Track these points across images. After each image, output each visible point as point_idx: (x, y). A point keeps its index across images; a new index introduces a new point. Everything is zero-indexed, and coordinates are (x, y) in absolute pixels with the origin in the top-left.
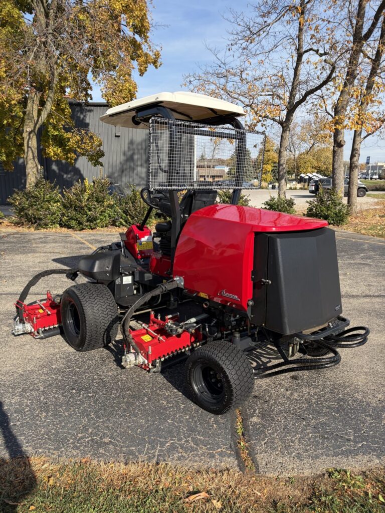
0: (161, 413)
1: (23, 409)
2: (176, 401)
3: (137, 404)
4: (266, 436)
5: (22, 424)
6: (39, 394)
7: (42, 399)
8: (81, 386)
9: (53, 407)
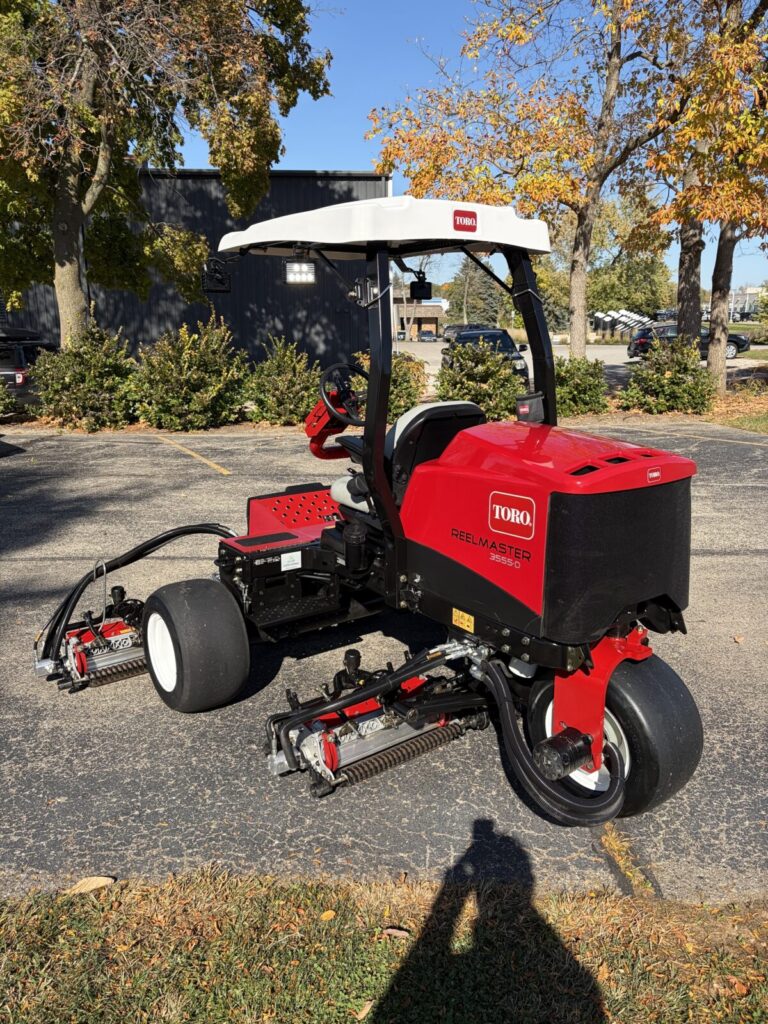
1: (163, 783)
4: (658, 827)
9: (220, 778)
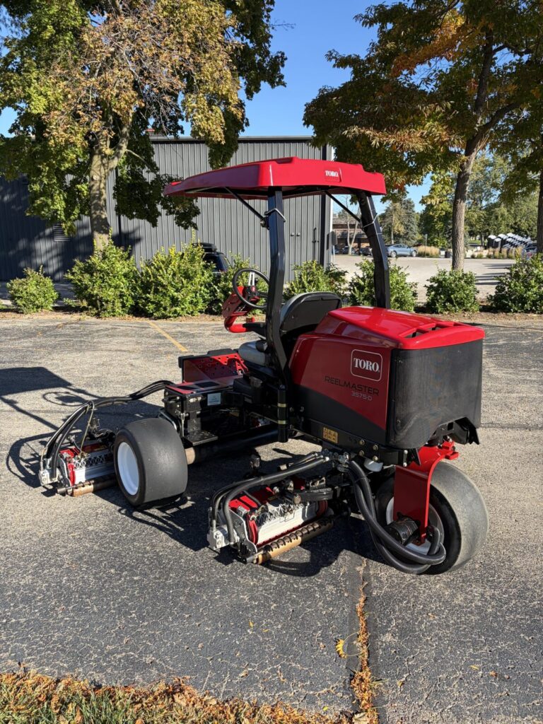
0: (239, 616)
2: (265, 597)
3: (205, 598)
4: (405, 670)
5: (28, 622)
6: (62, 572)
7: (64, 581)
8: (124, 563)
9: (77, 596)
